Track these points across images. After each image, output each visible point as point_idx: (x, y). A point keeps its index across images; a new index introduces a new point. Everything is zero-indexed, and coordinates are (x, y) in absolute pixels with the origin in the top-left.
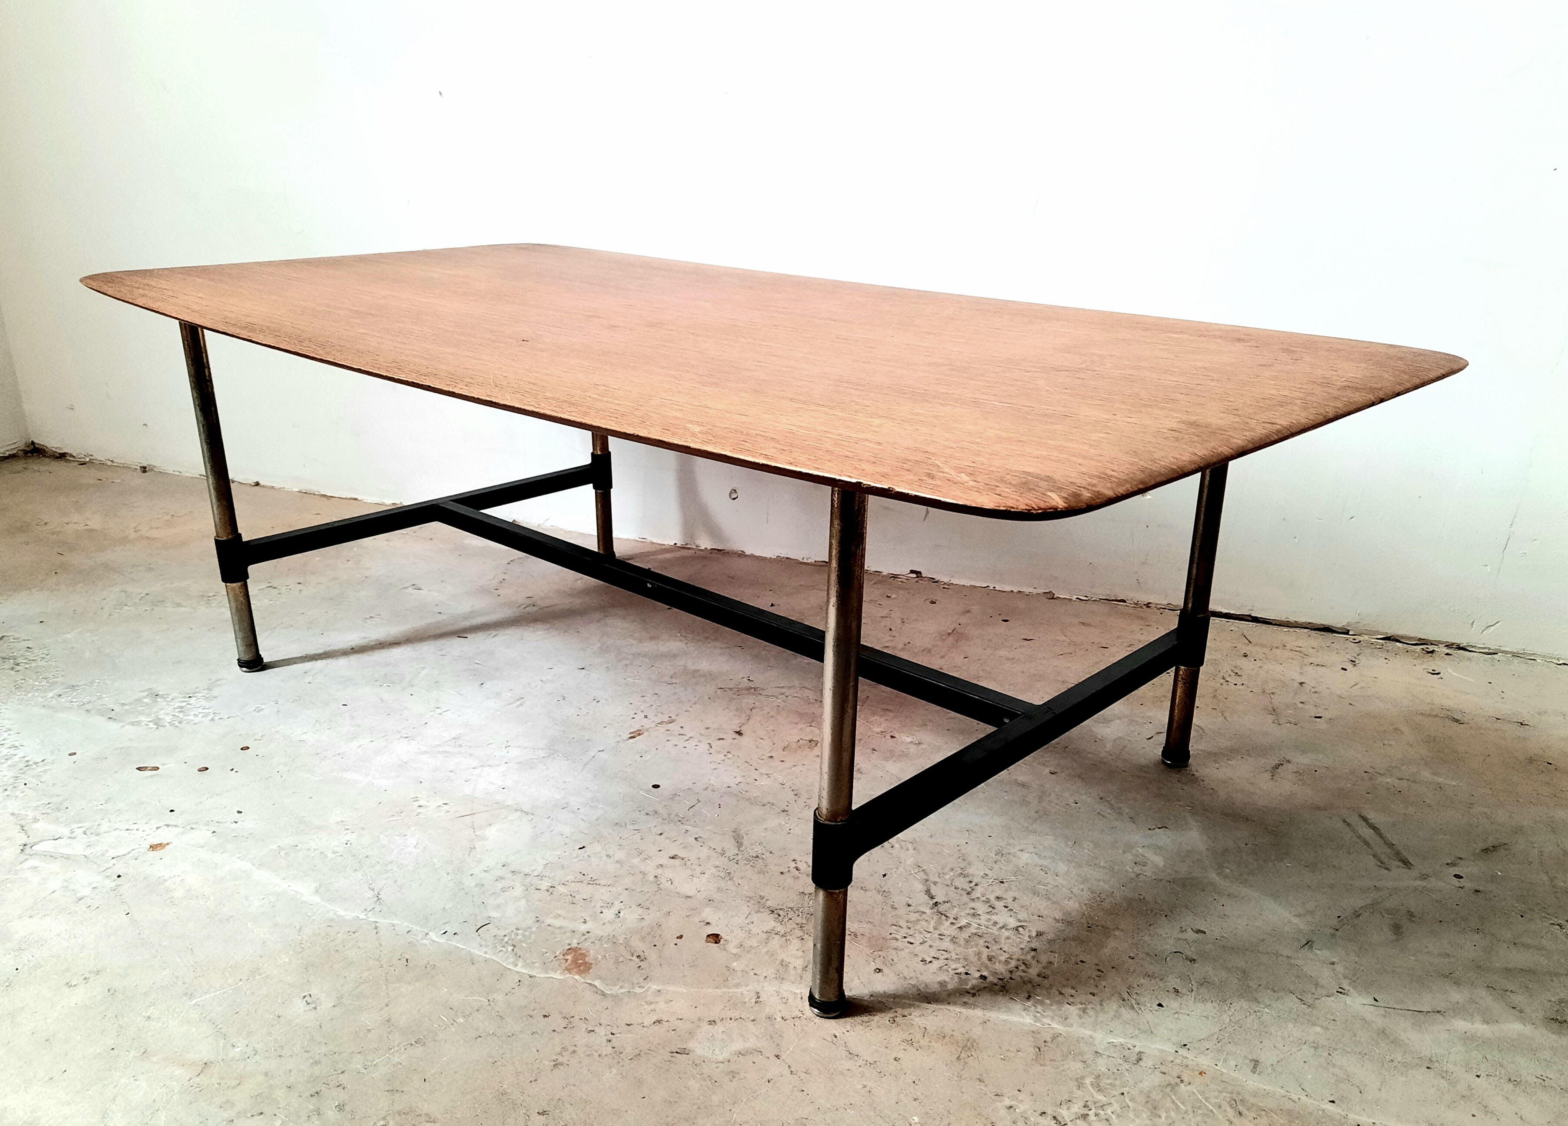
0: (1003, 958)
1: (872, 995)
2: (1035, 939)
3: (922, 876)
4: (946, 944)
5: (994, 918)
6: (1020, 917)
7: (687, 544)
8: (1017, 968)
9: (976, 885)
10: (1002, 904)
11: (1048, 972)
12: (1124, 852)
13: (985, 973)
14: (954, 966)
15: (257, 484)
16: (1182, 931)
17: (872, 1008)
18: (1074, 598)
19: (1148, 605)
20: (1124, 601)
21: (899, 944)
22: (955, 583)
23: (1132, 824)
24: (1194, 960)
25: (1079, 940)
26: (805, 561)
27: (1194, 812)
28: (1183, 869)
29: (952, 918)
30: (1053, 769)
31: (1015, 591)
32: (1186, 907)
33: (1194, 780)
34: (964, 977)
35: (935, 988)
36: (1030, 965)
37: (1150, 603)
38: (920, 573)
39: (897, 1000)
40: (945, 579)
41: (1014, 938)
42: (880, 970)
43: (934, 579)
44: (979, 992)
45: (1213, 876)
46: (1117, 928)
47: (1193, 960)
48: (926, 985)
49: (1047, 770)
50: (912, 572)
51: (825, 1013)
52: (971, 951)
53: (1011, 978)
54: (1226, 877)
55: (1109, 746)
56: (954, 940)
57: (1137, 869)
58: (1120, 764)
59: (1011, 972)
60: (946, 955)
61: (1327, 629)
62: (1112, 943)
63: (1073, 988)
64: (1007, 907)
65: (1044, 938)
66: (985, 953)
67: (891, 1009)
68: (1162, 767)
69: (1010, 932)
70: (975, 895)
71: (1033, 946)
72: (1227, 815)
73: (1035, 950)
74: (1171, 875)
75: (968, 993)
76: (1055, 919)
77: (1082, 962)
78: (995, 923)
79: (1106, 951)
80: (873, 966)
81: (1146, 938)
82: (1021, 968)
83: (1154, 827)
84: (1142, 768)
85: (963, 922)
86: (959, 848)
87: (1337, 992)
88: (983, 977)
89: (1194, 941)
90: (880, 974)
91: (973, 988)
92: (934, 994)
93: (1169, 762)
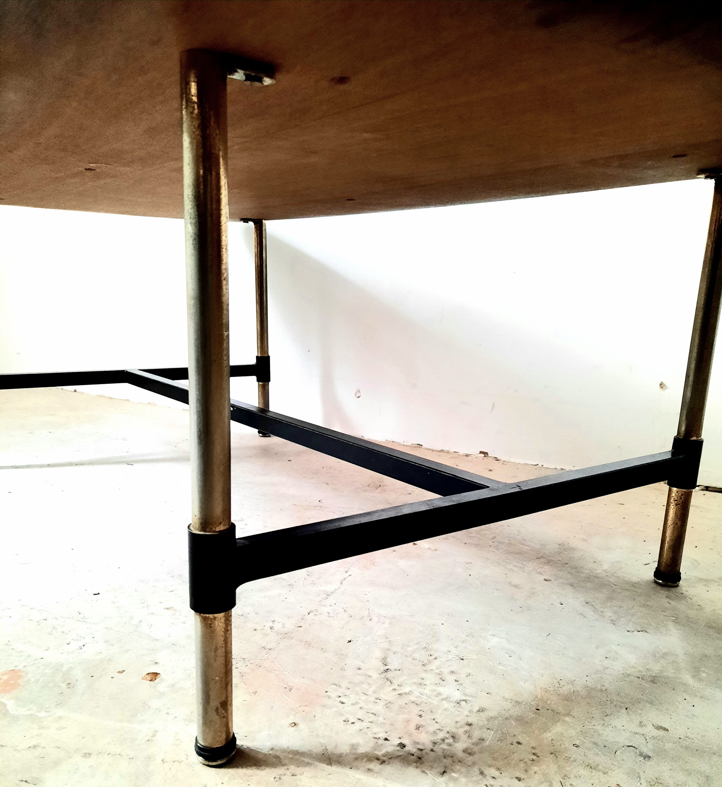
0: (431, 729)
1: (272, 749)
2: (475, 715)
3: (386, 645)
4: (379, 708)
5: (440, 689)
6: (468, 691)
8: (443, 740)
9: (436, 658)
10: (454, 677)
11: (476, 749)
12: (597, 647)
13: (405, 741)
14: (375, 730)
16: (641, 724)
17: (265, 761)
21: (329, 702)
22: (512, 461)
23: (612, 625)
24: (649, 757)
25: (520, 720)
26: (405, 444)
27: (676, 621)
28: (656, 668)
29: (396, 685)
30: (547, 577)
31: (558, 468)
32: (651, 703)
33: (682, 597)
34: (381, 742)
35: (344, 749)
36: (459, 739)
38: (487, 453)
39: (297, 757)
40: (505, 459)
41: (453, 710)
42: (295, 724)
43: (497, 458)
44: (390, 761)
45: (688, 678)
46: (569, 715)
47: (647, 757)
48: (336, 746)
49: (543, 578)
50: (481, 452)
51: (209, 761)
52: (402, 717)
53: (432, 750)
54: (700, 680)
55: (606, 567)
56: (388, 705)
57: (606, 663)
58: (612, 580)
59: (435, 743)
60: (373, 718)
62: (558, 728)
63: (498, 769)
64: (457, 681)
65: (484, 715)
66: (417, 721)
67: (283, 765)
68: (654, 585)
69: (451, 704)
70: (428, 668)
71: (470, 720)
72: (710, 627)
73: (470, 725)
74: (640, 671)
75: (378, 759)
76: (504, 698)
77: (519, 743)
78: (439, 694)
79: (548, 735)
80: (292, 719)
81: (599, 728)
82: (447, 741)
83: (633, 630)
84: (634, 585)
85: (406, 689)
86: (433, 627)
88: (402, 746)
89: (654, 738)
90: (294, 728)
91: (384, 756)
92: (340, 756)
93: (660, 581)
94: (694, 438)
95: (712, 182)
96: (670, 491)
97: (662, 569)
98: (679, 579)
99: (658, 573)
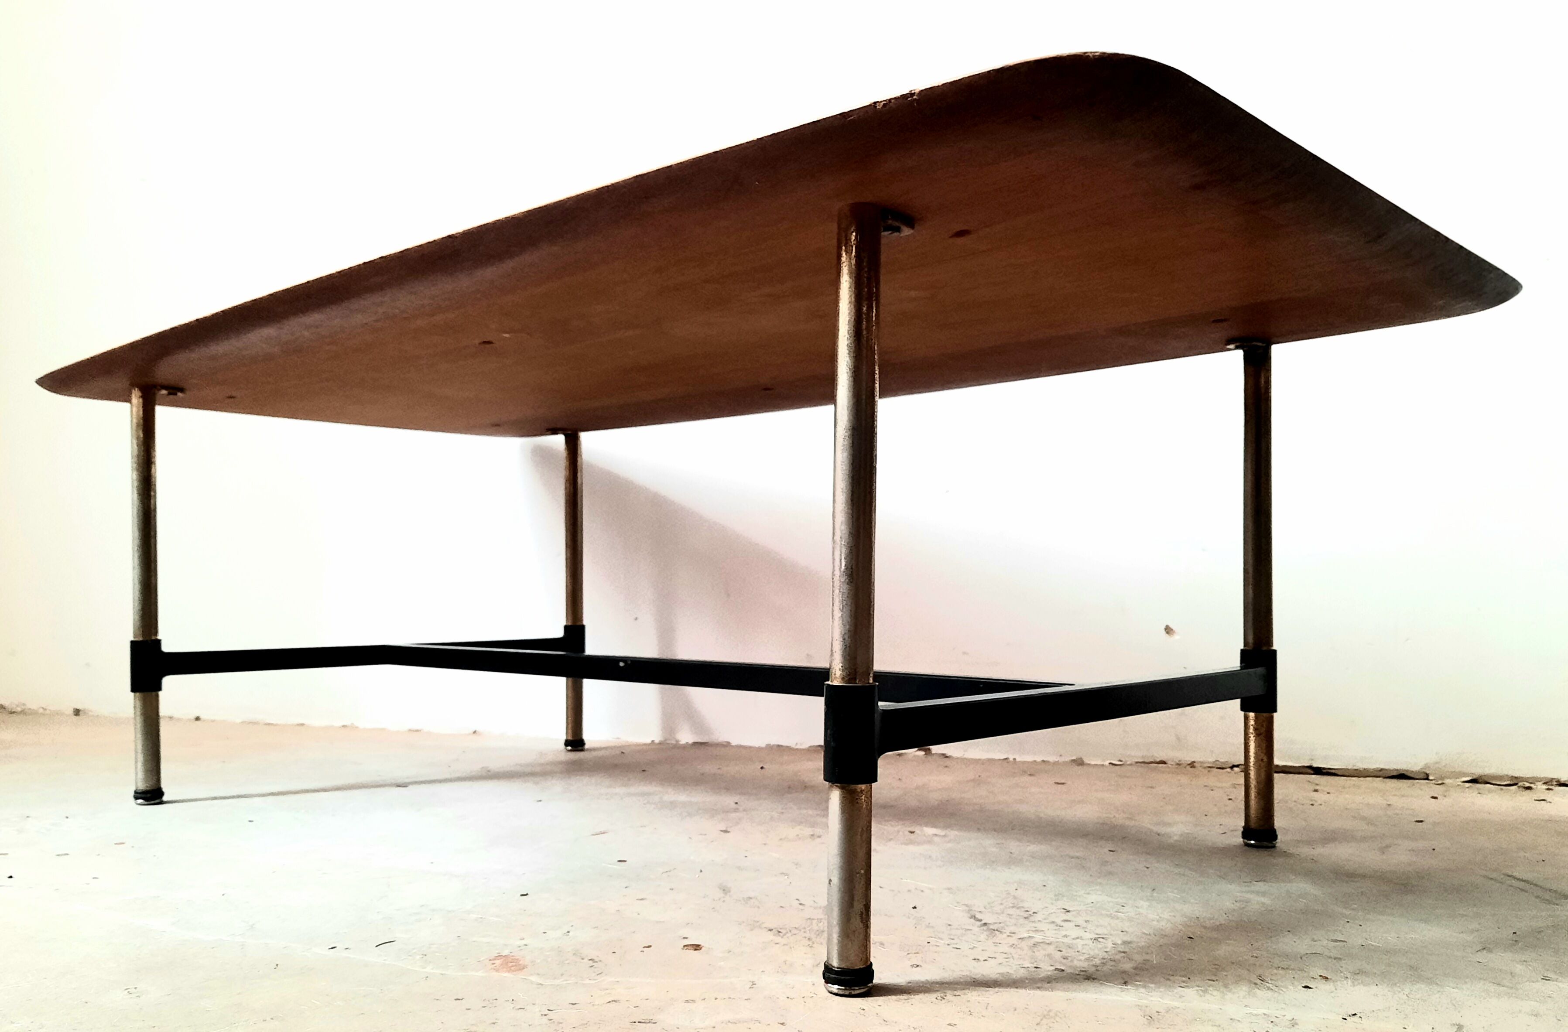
0: (1082, 958)
1: (909, 983)
2: (1122, 945)
3: (964, 908)
4: (1004, 949)
5: (1064, 933)
6: (1098, 932)
7: (666, 740)
8: (1103, 963)
9: (1035, 913)
10: (1071, 924)
11: (1146, 966)
13: (1059, 967)
14: (1018, 963)
15: (198, 719)
18: (1107, 763)
19: (1192, 765)
20: (1164, 762)
21: (941, 949)
23: (1222, 879)
24: (1340, 958)
27: (1298, 873)
28: (1299, 904)
29: (1008, 933)
30: (1111, 849)
31: (1038, 760)
34: (1032, 969)
35: (996, 977)
36: (1120, 961)
37: (1194, 762)
39: (945, 985)
41: (1094, 944)
42: (917, 966)
44: (1057, 980)
45: (1339, 909)
47: (1338, 958)
48: (983, 975)
52: (1038, 953)
53: (1097, 970)
54: (1355, 909)
55: (1176, 838)
56: (1013, 946)
57: (1239, 904)
59: (1095, 966)
61: (1402, 776)
62: (1225, 947)
63: (1184, 976)
64: (1079, 926)
65: (1133, 945)
66: (1059, 954)
68: (1244, 847)
69: (1087, 940)
70: (1035, 919)
71: (1121, 949)
72: (1339, 874)
73: (1124, 952)
75: (1042, 980)
76: (1144, 933)
78: (1066, 936)
79: (1219, 952)
80: (909, 963)
81: (1269, 944)
82: (1108, 963)
83: (1249, 881)
84: (1221, 849)
85: (1023, 935)
86: (1007, 892)
87: (1542, 979)
88: (1059, 970)
89: (1334, 946)
90: (919, 968)
91: (1047, 977)
92: (995, 981)
93: (1252, 842)
94: (1265, 648)
95: (1240, 353)
96: (1246, 718)
97: (1253, 825)
98: (1275, 837)
99: (1247, 833)
